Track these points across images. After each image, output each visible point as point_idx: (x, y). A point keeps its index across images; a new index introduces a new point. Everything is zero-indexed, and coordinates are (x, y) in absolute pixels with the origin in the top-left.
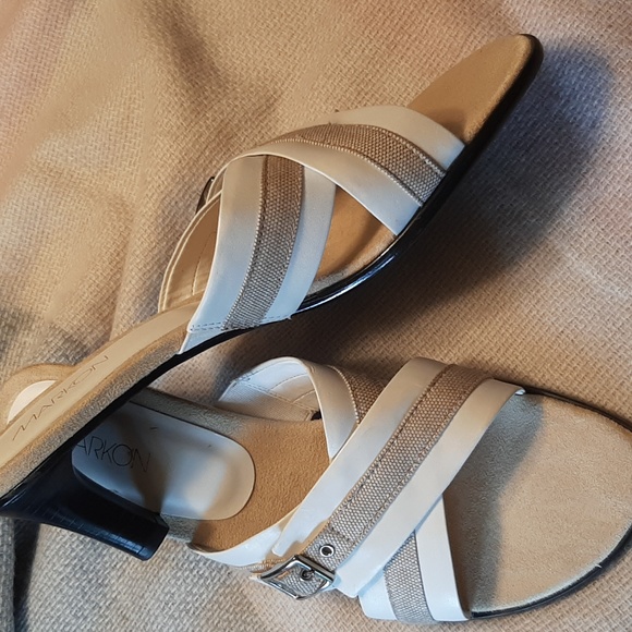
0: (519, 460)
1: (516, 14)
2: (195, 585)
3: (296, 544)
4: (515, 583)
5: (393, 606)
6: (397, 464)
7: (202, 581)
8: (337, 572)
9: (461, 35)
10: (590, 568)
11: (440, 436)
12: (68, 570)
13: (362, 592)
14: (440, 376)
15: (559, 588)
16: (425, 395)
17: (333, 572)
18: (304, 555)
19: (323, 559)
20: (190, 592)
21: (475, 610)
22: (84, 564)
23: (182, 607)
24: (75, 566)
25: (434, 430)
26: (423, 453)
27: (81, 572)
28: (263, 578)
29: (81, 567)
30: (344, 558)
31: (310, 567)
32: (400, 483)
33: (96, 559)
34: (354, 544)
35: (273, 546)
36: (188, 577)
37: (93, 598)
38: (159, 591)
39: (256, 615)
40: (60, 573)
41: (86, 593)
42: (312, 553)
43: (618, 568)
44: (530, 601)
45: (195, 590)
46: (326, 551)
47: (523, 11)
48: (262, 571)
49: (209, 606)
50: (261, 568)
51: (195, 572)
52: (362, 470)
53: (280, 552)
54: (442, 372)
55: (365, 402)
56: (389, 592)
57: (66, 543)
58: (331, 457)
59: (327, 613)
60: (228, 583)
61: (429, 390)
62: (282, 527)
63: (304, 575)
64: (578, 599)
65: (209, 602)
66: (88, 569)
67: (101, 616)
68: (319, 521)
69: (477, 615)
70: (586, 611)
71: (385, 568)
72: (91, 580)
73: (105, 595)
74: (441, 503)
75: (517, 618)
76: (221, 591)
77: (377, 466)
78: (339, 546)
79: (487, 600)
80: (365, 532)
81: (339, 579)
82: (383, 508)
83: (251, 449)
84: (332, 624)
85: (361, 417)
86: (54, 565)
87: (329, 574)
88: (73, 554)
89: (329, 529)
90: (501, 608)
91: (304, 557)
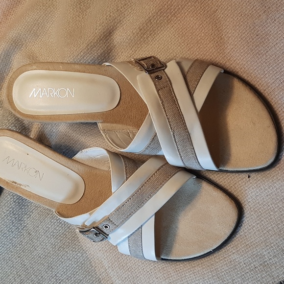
0: (189, 203)
1: (221, 18)
2: (58, 226)
3: (94, 223)
4: (179, 250)
5: (130, 251)
6: (138, 199)
7: (60, 225)
8: (110, 235)
9: (197, 23)
10: (209, 251)
11: (157, 191)
12: (8, 212)
13: (119, 244)
14: (162, 167)
15: (196, 256)
16: (154, 174)
17: (108, 235)
18: (97, 227)
19: (105, 230)
20: (55, 229)
21: (162, 257)
22: (14, 211)
23: (52, 234)
24: (11, 211)
25: (156, 189)
26: (150, 196)
27: (12, 214)
28: (80, 232)
29: (13, 212)
30: (113, 231)
31: (99, 232)
32: (139, 207)
33: (19, 210)
34: (117, 226)
35: (85, 221)
36: (55, 223)
37: (16, 225)
38: (44, 226)
39: (80, 243)
40: (5, 213)
41: (13, 223)
42: (100, 227)
43: (220, 253)
44: (183, 258)
45: (57, 228)
46: (106, 227)
47: (224, 18)
48: (81, 229)
49: (62, 236)
50: (81, 227)
51: (58, 221)
52: (124, 199)
53: (88, 224)
54: (163, 165)
55: (129, 173)
56: (129, 246)
57: (8, 201)
58: (113, 192)
59: (106, 246)
60: (70, 228)
61: (156, 172)
62: (90, 214)
63: (96, 234)
64: (202, 262)
65: (62, 234)
66: (15, 213)
67: (19, 232)
68: (105, 215)
69: (163, 259)
70: (204, 267)
71: (128, 237)
72: (16, 218)
73: (21, 224)
74: (154, 217)
75: (178, 263)
76: (67, 230)
77: (130, 199)
78: (111, 226)
79: (167, 255)
80: (122, 223)
81: (110, 238)
82: (131, 215)
83: (85, 179)
84: (108, 251)
85: (127, 179)
86: (3, 209)
87: (106, 236)
88: (11, 206)
89: (108, 219)
90: (172, 259)
91: (97, 228)
